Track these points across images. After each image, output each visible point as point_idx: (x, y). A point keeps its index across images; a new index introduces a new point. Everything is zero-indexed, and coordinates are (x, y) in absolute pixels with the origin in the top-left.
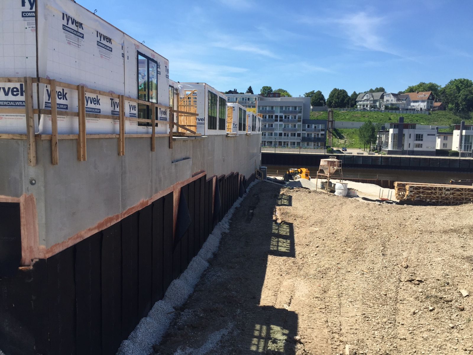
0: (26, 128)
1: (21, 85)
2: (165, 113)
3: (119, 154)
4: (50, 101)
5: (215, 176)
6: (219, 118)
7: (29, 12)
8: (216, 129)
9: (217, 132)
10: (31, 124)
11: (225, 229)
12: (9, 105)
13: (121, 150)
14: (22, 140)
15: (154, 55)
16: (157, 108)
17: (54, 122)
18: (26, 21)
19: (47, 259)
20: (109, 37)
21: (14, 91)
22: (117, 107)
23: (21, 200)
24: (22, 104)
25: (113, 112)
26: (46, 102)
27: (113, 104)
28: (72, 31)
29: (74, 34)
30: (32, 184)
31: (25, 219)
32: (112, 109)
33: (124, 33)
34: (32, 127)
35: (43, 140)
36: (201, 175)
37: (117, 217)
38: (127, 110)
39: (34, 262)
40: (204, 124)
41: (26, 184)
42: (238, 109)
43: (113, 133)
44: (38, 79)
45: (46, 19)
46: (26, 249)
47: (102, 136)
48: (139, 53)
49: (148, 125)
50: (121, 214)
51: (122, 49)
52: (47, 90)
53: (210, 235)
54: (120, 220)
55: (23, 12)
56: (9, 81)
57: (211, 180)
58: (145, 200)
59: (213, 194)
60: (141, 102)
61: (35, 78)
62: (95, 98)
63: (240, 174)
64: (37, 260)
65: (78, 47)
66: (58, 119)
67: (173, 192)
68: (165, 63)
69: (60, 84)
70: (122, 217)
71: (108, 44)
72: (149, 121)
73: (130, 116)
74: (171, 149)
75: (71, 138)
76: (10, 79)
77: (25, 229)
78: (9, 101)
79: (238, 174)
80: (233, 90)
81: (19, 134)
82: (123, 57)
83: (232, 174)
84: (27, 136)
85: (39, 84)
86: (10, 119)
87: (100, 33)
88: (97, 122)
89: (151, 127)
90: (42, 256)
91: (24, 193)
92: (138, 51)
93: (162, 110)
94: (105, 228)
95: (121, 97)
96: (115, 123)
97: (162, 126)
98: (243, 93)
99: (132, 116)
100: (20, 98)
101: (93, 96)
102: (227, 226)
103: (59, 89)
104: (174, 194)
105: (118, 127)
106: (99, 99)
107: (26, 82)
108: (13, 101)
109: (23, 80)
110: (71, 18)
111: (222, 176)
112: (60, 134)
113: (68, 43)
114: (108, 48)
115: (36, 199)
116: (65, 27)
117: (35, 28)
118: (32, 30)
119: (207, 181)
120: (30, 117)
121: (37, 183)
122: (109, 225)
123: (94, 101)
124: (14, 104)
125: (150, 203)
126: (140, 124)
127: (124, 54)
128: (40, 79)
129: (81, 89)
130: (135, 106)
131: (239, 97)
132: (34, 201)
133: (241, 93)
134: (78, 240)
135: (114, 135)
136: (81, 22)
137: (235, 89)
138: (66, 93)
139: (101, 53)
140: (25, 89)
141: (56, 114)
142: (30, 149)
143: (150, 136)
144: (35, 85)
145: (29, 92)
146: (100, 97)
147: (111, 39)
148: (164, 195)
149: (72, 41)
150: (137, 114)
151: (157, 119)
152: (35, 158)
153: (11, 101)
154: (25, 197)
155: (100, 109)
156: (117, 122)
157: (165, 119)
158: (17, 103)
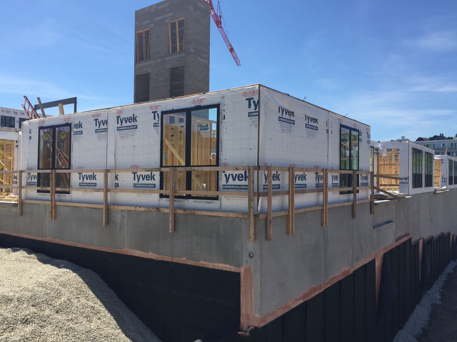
0: (248, 208)
1: (245, 172)
2: (366, 178)
3: (322, 225)
4: (267, 184)
5: (421, 238)
6: (425, 175)
7: (253, 112)
8: (422, 187)
9: (424, 190)
10: (252, 205)
11: (436, 300)
12: (236, 189)
13: (325, 221)
14: (244, 218)
15: (356, 125)
16: (358, 175)
17: (270, 202)
18: (251, 119)
19: (261, 328)
20: (315, 118)
21: (239, 177)
22: (321, 180)
23: (242, 270)
24: (245, 187)
25: (317, 185)
26: (264, 185)
27: (318, 177)
28: (286, 120)
29: (287, 122)
30: (251, 257)
31: (244, 288)
32: (316, 182)
33: (328, 111)
34: (252, 208)
35: (260, 219)
36: (405, 239)
37: (320, 286)
38: (330, 181)
39: (250, 329)
40: (408, 183)
41: (245, 257)
42: (448, 162)
43: (317, 205)
44: (258, 168)
45: (266, 116)
46: (244, 315)
47: (308, 209)
48: (342, 126)
49: (349, 192)
50: (324, 284)
51: (327, 126)
52: (265, 175)
53: (417, 305)
54: (322, 290)
55: (249, 113)
56: (237, 169)
57: (417, 243)
58: (347, 269)
59: (420, 258)
60: (343, 172)
61: (256, 166)
62: (302, 175)
63: (452, 233)
64: (253, 328)
65: (290, 133)
66: (272, 197)
67: (375, 259)
68: (366, 130)
69: (275, 168)
70: (325, 287)
71: (315, 124)
72: (350, 189)
73: (332, 186)
74: (372, 215)
75: (283, 214)
76: (237, 168)
77: (244, 297)
78: (236, 185)
79: (449, 234)
80: (439, 135)
81: (242, 214)
82: (328, 132)
83: (442, 235)
84: (248, 215)
85: (259, 171)
86: (236, 200)
87: (308, 117)
88: (303, 196)
89: (353, 194)
90: (257, 325)
91: (244, 265)
92: (341, 124)
93: (363, 175)
94: (309, 298)
95: (325, 171)
96: (319, 195)
97: (363, 192)
98: (452, 138)
99: (334, 185)
100: (244, 183)
101: (301, 173)
102: (438, 296)
103: (274, 172)
104: (376, 261)
105: (321, 198)
106: (306, 175)
107: (249, 170)
108: (238, 185)
109: (247, 168)
110: (285, 110)
111: (430, 237)
112: (273, 212)
113: (282, 131)
114: (315, 128)
115: (253, 271)
116: (280, 119)
117: (258, 125)
118: (255, 127)
119: (413, 245)
120: (251, 200)
121: (254, 256)
122: (313, 295)
123: (301, 177)
124: (239, 188)
125: (351, 272)
126: (341, 193)
127: (328, 130)
128: (260, 167)
129: (291, 169)
130: (337, 176)
131: (447, 143)
132: (251, 272)
133: (449, 138)
134: (287, 310)
135: (318, 207)
136: (293, 111)
137: (441, 134)
138: (279, 175)
139: (308, 134)
140: (248, 174)
141: (272, 194)
142: (250, 227)
143: (351, 203)
144: (256, 172)
145: (251, 178)
146: (306, 173)
147: (317, 119)
148: (366, 263)
149: (285, 129)
150: (339, 183)
151: (358, 186)
152: (254, 235)
153: (237, 185)
154: (245, 267)
155: (306, 184)
156: (321, 194)
157: (366, 184)
158: (242, 187)
